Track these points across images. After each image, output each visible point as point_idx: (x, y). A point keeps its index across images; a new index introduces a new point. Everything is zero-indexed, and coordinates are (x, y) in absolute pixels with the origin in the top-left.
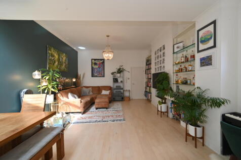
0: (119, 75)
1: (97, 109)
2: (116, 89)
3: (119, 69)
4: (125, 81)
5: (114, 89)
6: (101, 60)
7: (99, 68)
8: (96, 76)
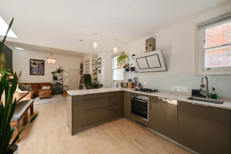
0: (58, 74)
1: (41, 99)
2: (56, 85)
3: (59, 70)
4: (64, 79)
5: (54, 85)
6: (41, 61)
7: (39, 67)
8: (36, 75)
